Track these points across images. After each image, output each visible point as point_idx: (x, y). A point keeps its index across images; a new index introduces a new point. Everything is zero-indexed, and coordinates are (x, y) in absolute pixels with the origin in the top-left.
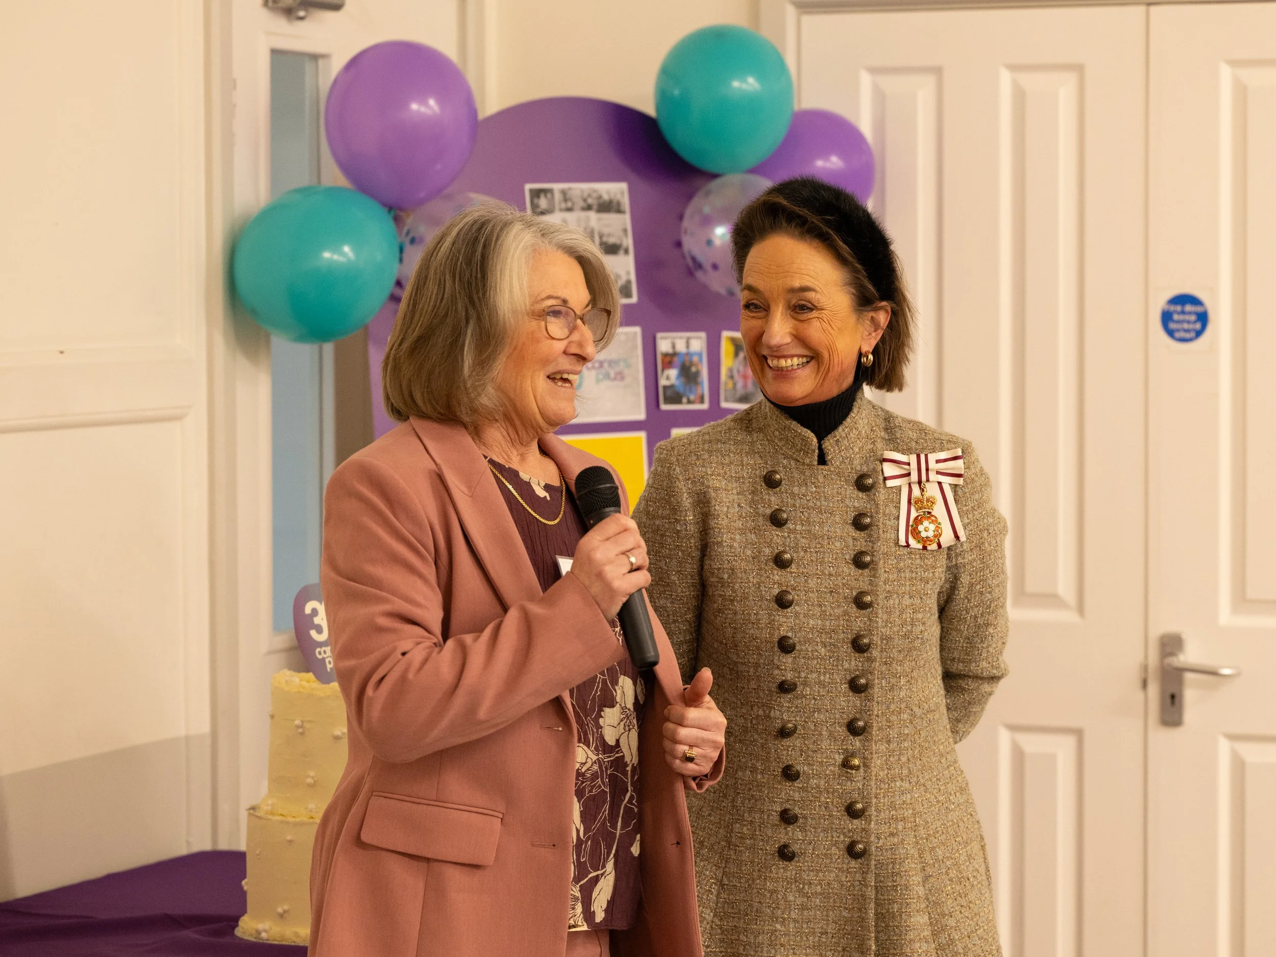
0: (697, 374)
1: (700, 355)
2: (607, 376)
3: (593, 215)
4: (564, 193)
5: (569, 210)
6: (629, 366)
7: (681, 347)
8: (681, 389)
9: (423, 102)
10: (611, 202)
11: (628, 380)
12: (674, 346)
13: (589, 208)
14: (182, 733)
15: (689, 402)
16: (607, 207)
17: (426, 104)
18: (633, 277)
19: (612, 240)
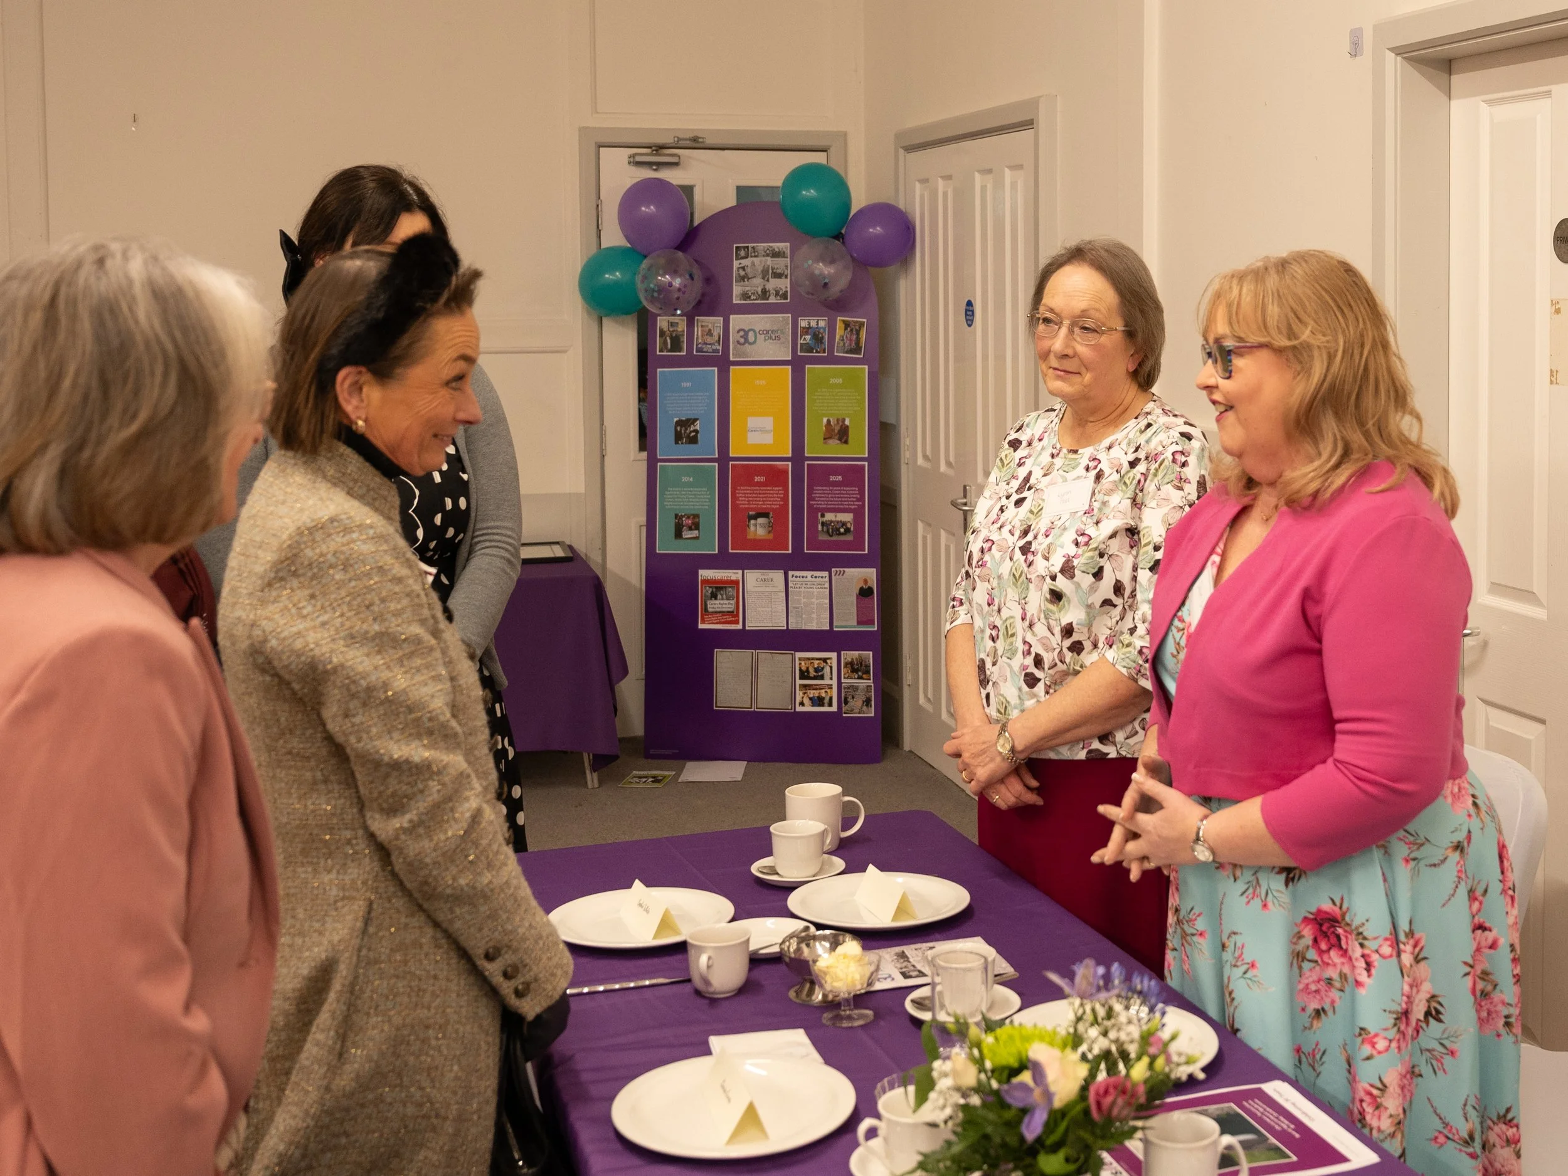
0: (823, 338)
1: (824, 329)
2: (771, 338)
3: (769, 259)
4: (753, 248)
5: (755, 256)
6: (783, 333)
7: (813, 324)
8: (813, 346)
9: (648, 207)
10: (779, 252)
11: (782, 340)
12: (809, 324)
13: (768, 255)
14: (568, 492)
15: (817, 352)
16: (776, 254)
17: (650, 209)
18: (789, 290)
19: (779, 271)
